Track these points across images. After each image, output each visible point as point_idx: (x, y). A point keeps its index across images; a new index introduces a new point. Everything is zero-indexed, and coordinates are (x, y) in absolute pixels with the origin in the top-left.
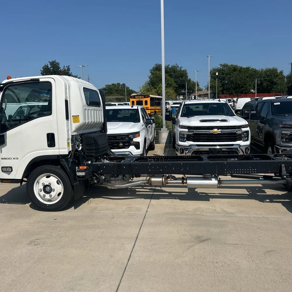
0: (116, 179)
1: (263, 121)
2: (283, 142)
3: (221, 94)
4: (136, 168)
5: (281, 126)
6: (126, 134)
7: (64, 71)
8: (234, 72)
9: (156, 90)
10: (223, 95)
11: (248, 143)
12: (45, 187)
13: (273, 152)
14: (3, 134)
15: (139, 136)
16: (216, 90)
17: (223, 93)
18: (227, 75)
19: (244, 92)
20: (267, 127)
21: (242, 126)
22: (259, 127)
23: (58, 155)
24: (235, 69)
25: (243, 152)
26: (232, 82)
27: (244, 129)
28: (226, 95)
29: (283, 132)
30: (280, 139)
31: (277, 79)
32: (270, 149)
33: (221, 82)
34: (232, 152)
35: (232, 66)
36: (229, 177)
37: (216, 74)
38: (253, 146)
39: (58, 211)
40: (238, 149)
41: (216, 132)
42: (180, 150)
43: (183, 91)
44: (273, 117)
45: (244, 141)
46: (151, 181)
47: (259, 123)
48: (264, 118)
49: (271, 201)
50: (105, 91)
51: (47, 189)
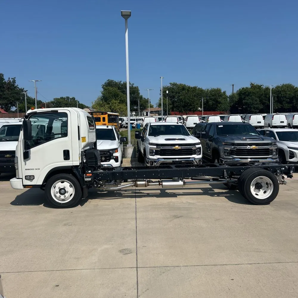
0: (110, 183)
1: (211, 139)
2: (225, 155)
3: (171, 111)
4: (126, 174)
5: (224, 143)
6: (107, 150)
7: (9, 83)
8: (183, 90)
9: (109, 106)
10: (173, 112)
11: (200, 156)
12: (60, 189)
13: (218, 162)
14: (28, 150)
15: (118, 152)
16: (166, 108)
17: (173, 111)
18: (176, 93)
19: (192, 110)
20: (214, 145)
21: (196, 144)
22: (207, 144)
23: (71, 166)
24: (183, 88)
25: (197, 163)
26: (181, 100)
27: (197, 146)
28: (176, 112)
29: (225, 148)
30: (223, 153)
31: (221, 99)
32: (216, 161)
33: (171, 100)
34: (189, 163)
35: (181, 85)
36: (190, 180)
37: (166, 92)
38: (204, 160)
39: (69, 208)
40: (194, 161)
41: (178, 148)
42: (150, 163)
43: (135, 108)
44: (218, 137)
45: (197, 155)
46: (137, 184)
47: (208, 141)
48: (212, 137)
49: (218, 196)
50: (54, 104)
51: (62, 191)
